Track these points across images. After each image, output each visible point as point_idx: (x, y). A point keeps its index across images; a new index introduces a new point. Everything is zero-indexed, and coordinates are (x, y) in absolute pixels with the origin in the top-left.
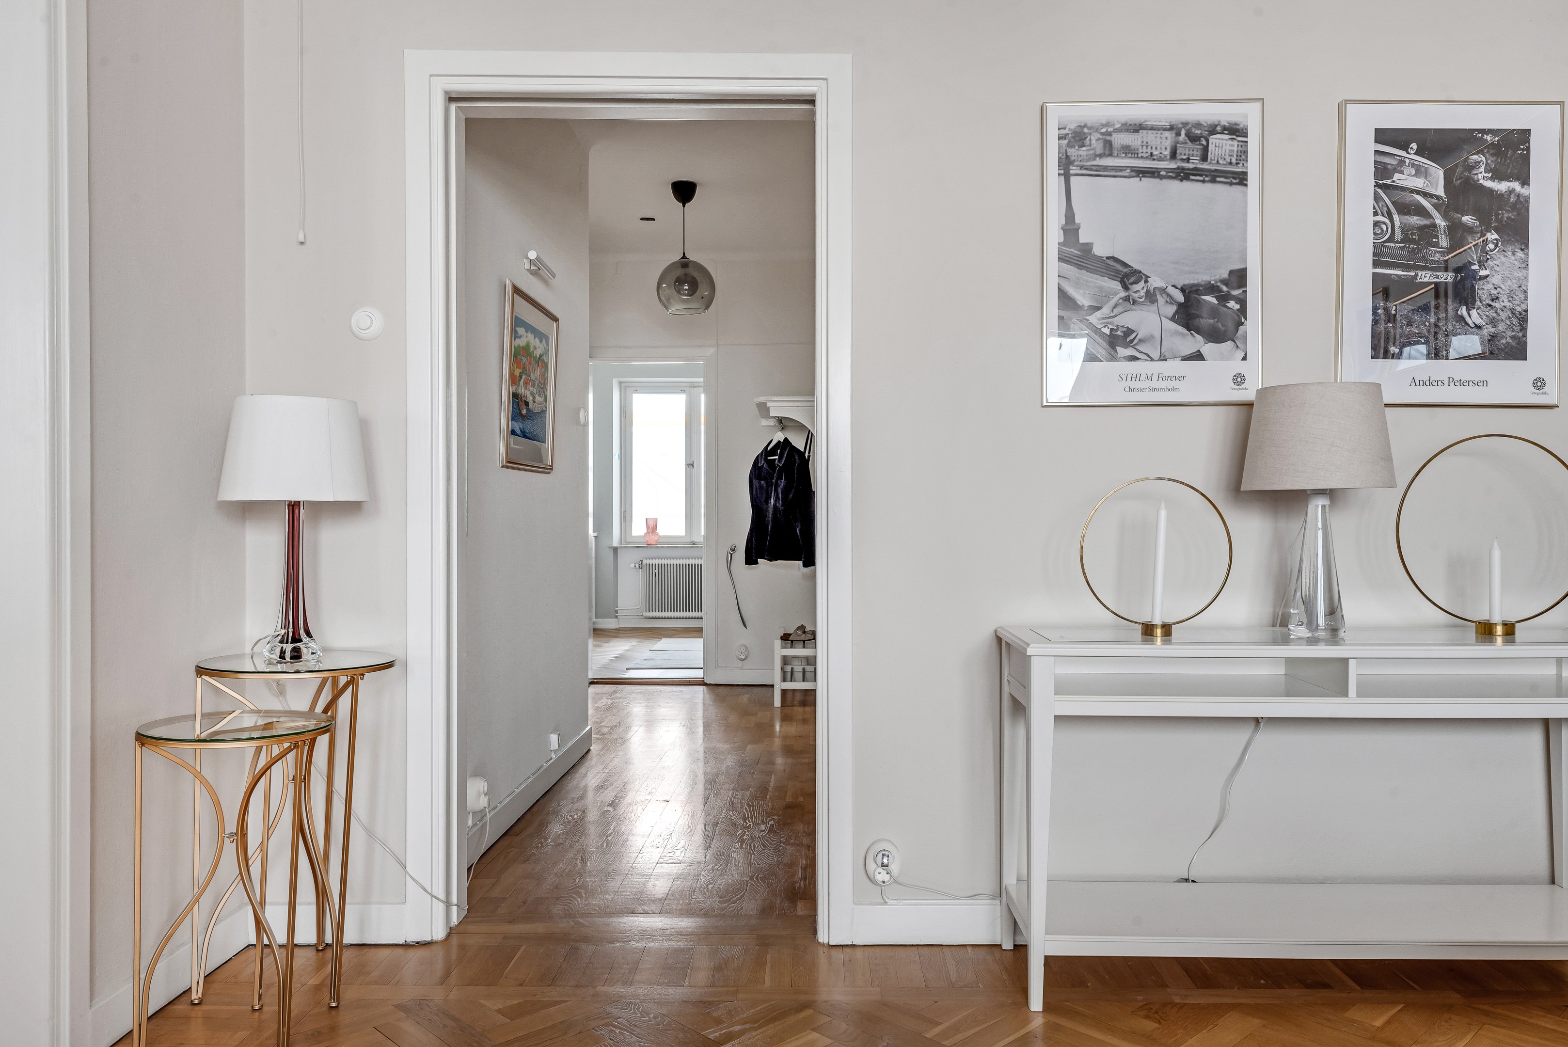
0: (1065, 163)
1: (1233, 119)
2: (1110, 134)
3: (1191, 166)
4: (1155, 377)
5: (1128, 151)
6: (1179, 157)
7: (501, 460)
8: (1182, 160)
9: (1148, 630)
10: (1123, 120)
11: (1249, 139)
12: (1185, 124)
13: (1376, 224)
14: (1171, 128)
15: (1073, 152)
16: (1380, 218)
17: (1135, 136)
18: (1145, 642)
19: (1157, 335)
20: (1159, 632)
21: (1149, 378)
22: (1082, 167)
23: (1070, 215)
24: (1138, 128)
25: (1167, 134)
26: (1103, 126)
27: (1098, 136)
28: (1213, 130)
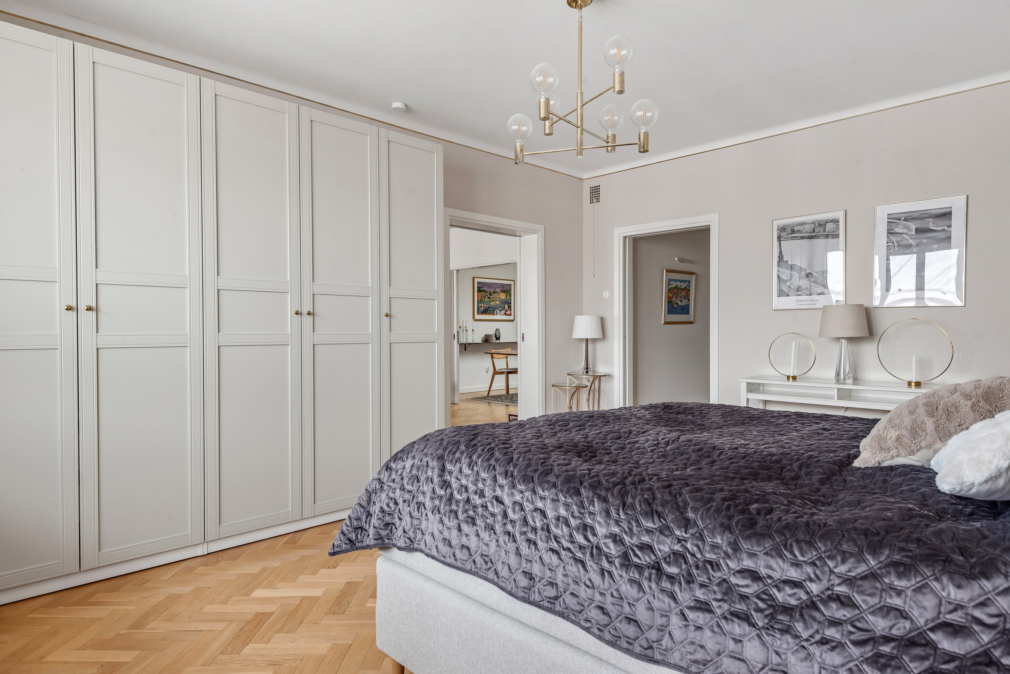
0: (779, 238)
1: (834, 218)
2: (793, 227)
3: (820, 234)
4: (808, 301)
5: (799, 231)
6: (816, 231)
7: (663, 323)
8: (817, 232)
9: (788, 377)
10: (797, 222)
11: (840, 223)
12: (818, 221)
13: (888, 246)
14: (813, 223)
15: (781, 234)
16: (890, 244)
17: (801, 226)
18: (788, 381)
19: (809, 287)
20: (791, 378)
21: (806, 301)
22: (784, 238)
23: (781, 253)
24: (802, 224)
25: (812, 225)
26: (791, 225)
27: (789, 228)
28: (827, 222)
